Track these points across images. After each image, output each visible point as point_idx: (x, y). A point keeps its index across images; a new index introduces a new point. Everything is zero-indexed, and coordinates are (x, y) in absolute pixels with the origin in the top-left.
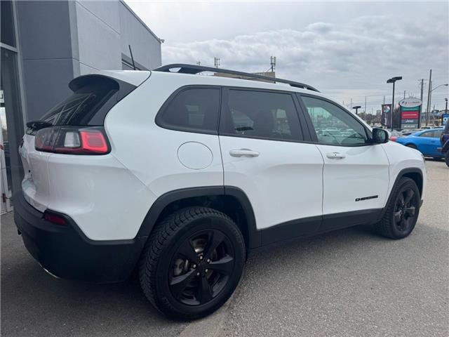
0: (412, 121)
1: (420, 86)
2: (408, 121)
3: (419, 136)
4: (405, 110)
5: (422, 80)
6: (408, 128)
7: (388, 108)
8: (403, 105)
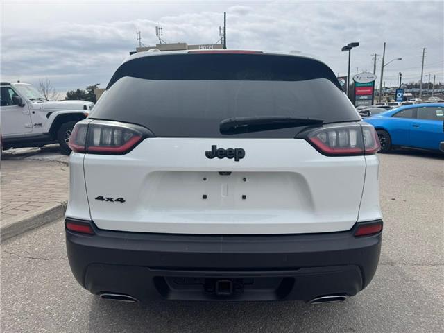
0: (366, 97)
1: (373, 61)
2: (362, 97)
3: (392, 116)
4: (359, 85)
5: (376, 55)
6: (363, 105)
7: (343, 81)
8: (357, 80)
